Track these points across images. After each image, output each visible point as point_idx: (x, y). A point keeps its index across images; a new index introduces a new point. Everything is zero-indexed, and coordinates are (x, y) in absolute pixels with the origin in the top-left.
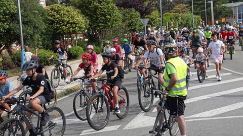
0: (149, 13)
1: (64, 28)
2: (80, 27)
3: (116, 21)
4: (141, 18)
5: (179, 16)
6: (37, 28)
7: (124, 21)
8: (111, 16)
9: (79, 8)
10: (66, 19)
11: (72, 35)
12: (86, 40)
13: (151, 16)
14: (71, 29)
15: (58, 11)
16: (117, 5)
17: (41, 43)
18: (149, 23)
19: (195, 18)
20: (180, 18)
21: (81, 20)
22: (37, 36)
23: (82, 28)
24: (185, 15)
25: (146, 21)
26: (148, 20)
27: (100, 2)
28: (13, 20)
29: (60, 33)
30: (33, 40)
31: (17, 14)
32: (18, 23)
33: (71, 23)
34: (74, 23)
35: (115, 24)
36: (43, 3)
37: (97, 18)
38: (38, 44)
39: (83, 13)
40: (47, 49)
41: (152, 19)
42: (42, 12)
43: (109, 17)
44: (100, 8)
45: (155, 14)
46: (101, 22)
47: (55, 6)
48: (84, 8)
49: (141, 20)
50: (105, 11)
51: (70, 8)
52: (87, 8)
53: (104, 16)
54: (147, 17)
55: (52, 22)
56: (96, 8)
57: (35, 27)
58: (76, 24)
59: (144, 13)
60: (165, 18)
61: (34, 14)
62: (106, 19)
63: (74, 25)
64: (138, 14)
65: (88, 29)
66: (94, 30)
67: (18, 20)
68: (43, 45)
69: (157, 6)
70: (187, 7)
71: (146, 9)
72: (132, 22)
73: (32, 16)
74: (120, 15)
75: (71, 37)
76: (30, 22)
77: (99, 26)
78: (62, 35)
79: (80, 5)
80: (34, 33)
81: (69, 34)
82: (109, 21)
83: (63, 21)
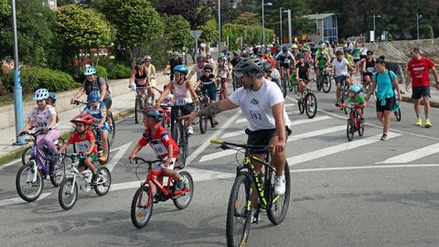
0: (203, 23)
1: (80, 39)
2: (102, 39)
3: (155, 31)
4: (192, 29)
5: (244, 29)
6: (40, 38)
7: (166, 32)
8: (148, 25)
9: (103, 11)
10: (83, 26)
11: (92, 50)
12: (112, 57)
13: (206, 28)
14: (90, 41)
15: (71, 15)
16: (158, 10)
17: (45, 60)
18: (203, 36)
19: (266, 32)
20: (246, 31)
21: (105, 28)
22: (40, 50)
23: (106, 40)
24: (253, 28)
25: (198, 34)
26: (200, 32)
27: (133, 5)
28: (5, 25)
29: (73, 46)
30: (34, 56)
31: (11, 16)
32: (12, 31)
33: (90, 33)
34: (95, 33)
35: (154, 37)
36: (52, 4)
37: (128, 27)
38: (41, 61)
39: (109, 18)
40: (54, 69)
41: (208, 32)
42: (49, 16)
43: (145, 26)
44: (134, 13)
45: (211, 24)
46: (133, 33)
47: (68, 8)
48: (110, 13)
49: (191, 32)
50: (140, 18)
51: (90, 12)
52: (115, 12)
53: (139, 24)
54: (200, 29)
55: (63, 30)
56: (128, 12)
57: (37, 37)
58: (98, 34)
59: (196, 22)
60: (225, 30)
61: (37, 17)
62: (141, 28)
63: (94, 36)
64: (188, 23)
65: (115, 42)
66: (123, 44)
67: (12, 26)
68: (49, 62)
69: (215, 13)
70: (256, 17)
71: (199, 17)
72: (178, 35)
73: (33, 21)
74: (162, 24)
75: (89, 52)
76: (30, 29)
77: (131, 38)
78: (76, 49)
79: (105, 8)
80: (35, 44)
81: (87, 48)
82: (145, 32)
83: (79, 30)
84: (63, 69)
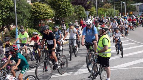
0: (90, 8)
1: (41, 16)
3: (71, 12)
4: (85, 11)
5: (106, 10)
6: (25, 16)
7: (75, 12)
8: (68, 9)
9: (50, 4)
10: (42, 11)
12: (54, 23)
13: (91, 10)
14: (45, 17)
15: (37, 6)
16: (71, 3)
17: (27, 24)
18: (90, 14)
19: (116, 11)
20: (107, 11)
21: (51, 11)
22: (25, 21)
23: (51, 16)
24: (110, 10)
26: (89, 12)
27: (62, 2)
28: (11, 11)
30: (23, 23)
31: (14, 7)
32: (14, 13)
33: (45, 13)
34: (47, 13)
35: (71, 14)
36: (29, 1)
37: (60, 11)
38: (26, 25)
39: (52, 7)
40: (31, 28)
41: (92, 12)
42: (29, 7)
43: (67, 10)
44: (62, 5)
45: (93, 9)
46: (62, 13)
47: (36, 3)
48: (53, 5)
49: (85, 12)
50: (65, 7)
51: (45, 5)
52: (55, 5)
53: (64, 9)
54: (88, 11)
55: (34, 13)
56: (60, 5)
57: (24, 15)
58: (48, 14)
59: (87, 8)
60: (99, 11)
61: (24, 8)
62: (65, 11)
63: (47, 15)
64: (84, 9)
65: (55, 17)
66: (58, 17)
67: (14, 11)
68: (29, 26)
69: (94, 4)
70: (111, 5)
71: (88, 6)
72: (80, 13)
73: (23, 9)
74: (73, 9)
75: (45, 21)
76: (21, 12)
77: (61, 15)
78: (39, 20)
79: (50, 3)
80: (23, 18)
81: (44, 19)
82: (67, 12)
83: (41, 12)
84: (34, 28)
